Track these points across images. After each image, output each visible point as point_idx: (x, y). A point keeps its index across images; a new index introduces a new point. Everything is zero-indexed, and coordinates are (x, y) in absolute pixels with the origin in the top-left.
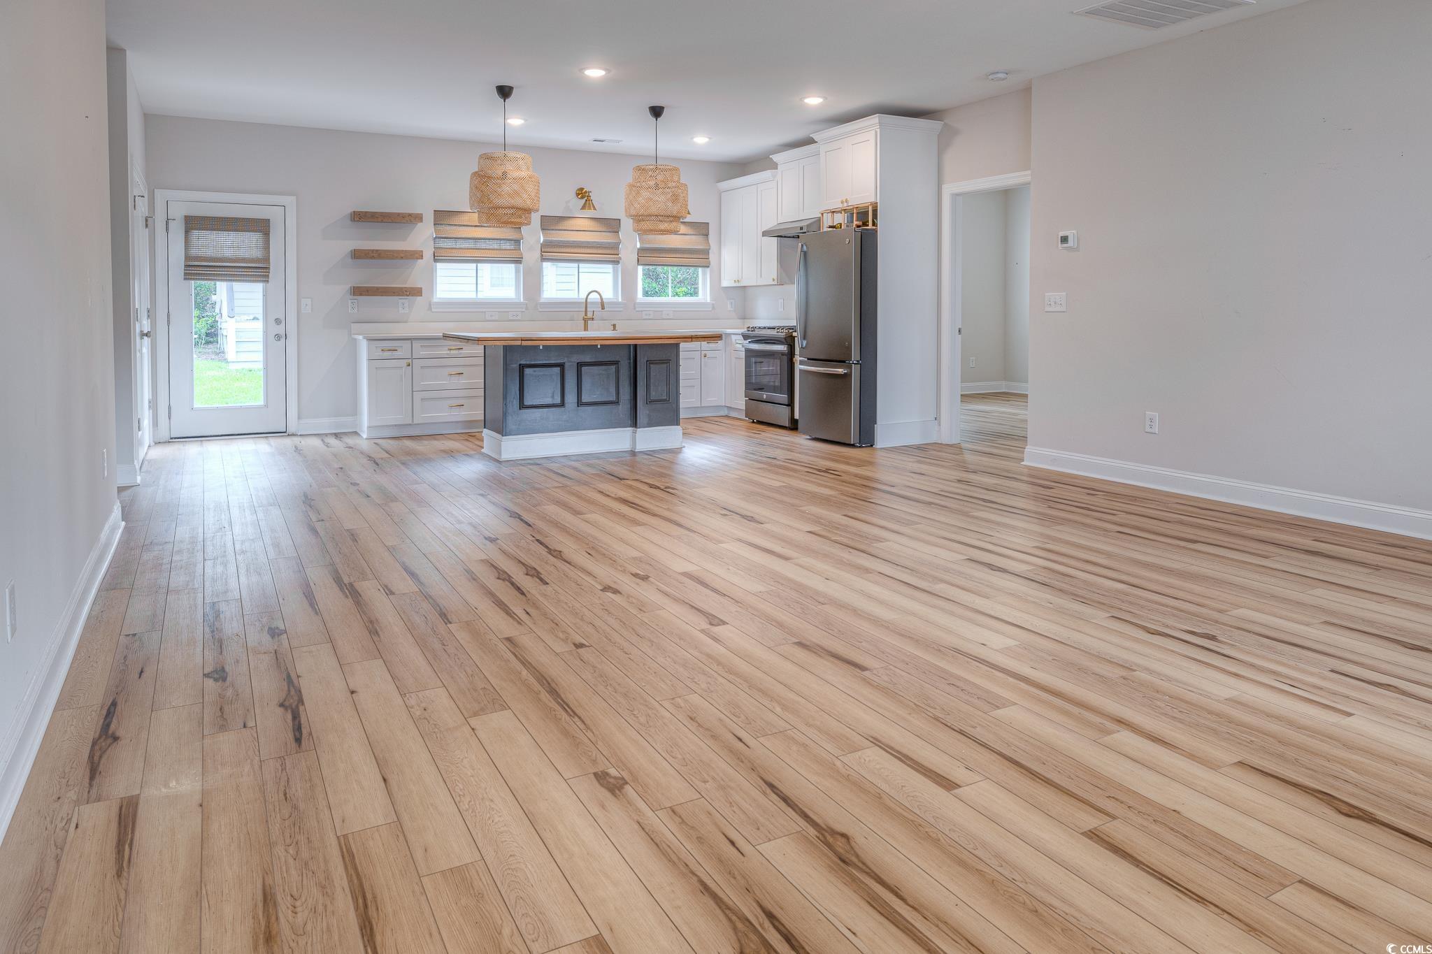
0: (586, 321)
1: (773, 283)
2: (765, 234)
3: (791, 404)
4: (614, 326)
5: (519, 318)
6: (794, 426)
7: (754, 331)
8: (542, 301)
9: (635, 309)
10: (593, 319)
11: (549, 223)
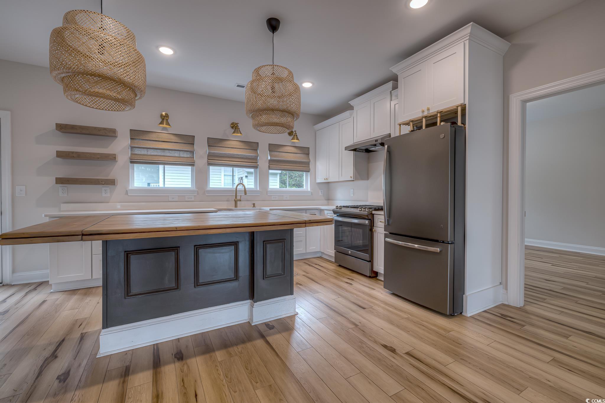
0: (236, 202)
1: (351, 179)
2: (346, 148)
3: (371, 261)
4: (254, 204)
5: (193, 200)
6: (374, 275)
7: (341, 209)
8: (208, 189)
9: (267, 194)
10: (240, 200)
11: (212, 142)
